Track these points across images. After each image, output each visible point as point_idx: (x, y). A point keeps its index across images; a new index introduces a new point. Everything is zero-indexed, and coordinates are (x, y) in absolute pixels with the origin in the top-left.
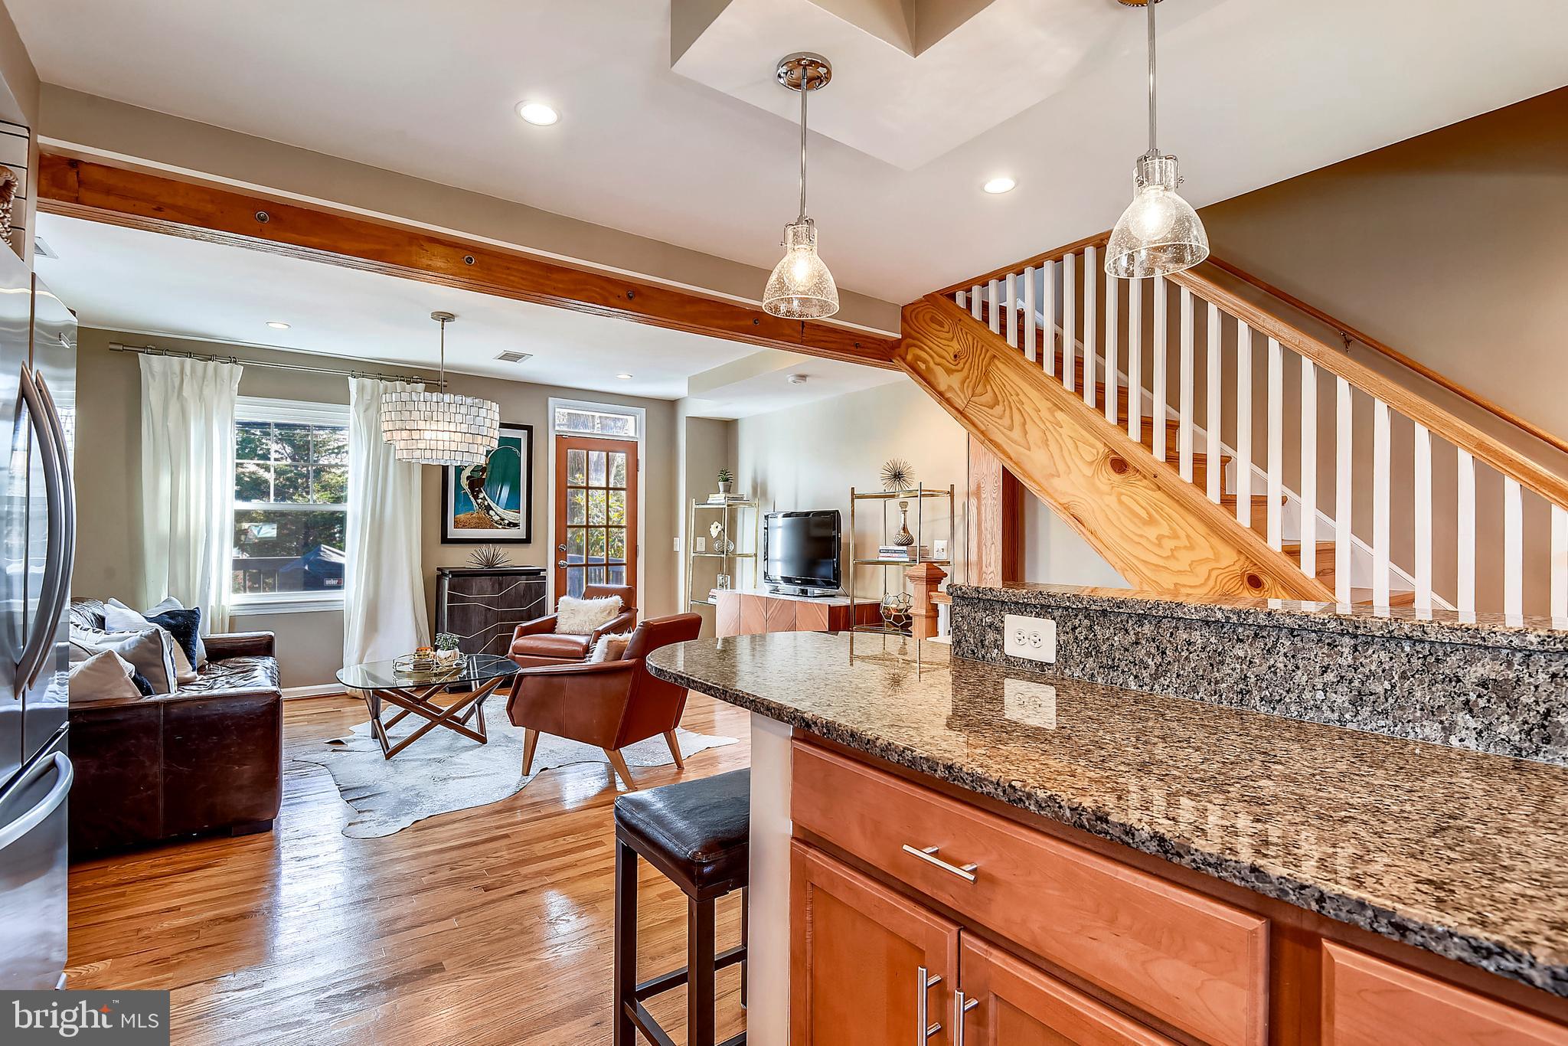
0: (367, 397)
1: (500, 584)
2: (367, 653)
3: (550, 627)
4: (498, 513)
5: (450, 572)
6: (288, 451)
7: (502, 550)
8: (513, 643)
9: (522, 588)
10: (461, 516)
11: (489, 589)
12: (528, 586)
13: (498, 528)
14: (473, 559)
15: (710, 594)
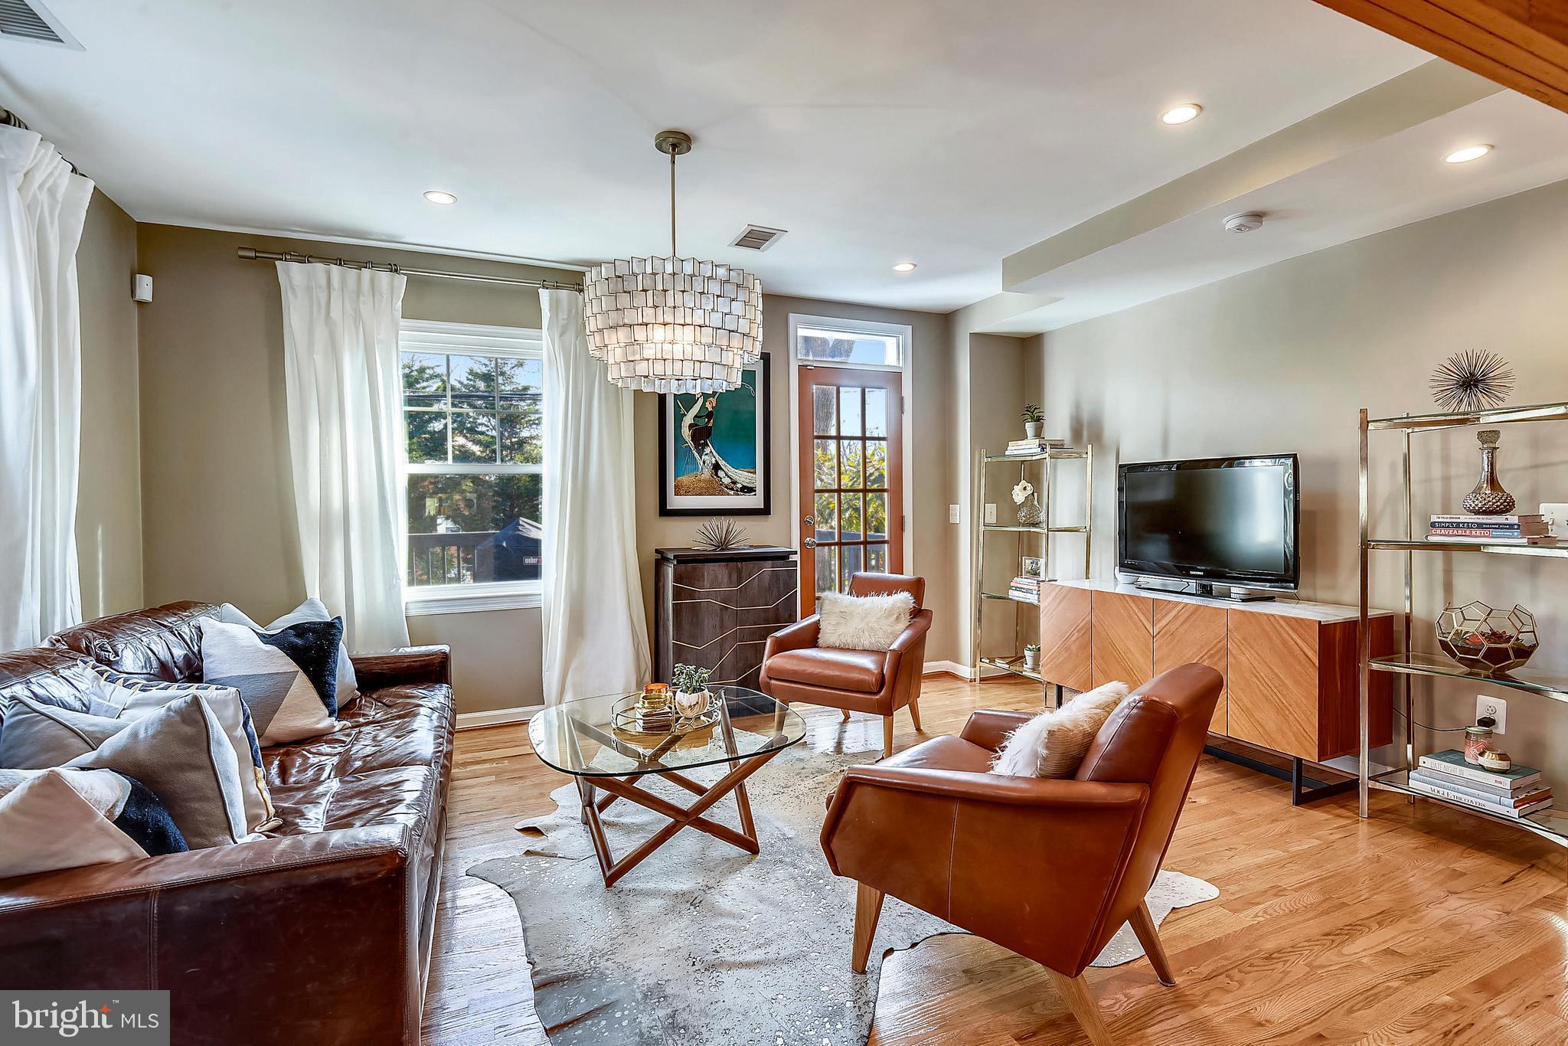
0: (563, 315)
1: (739, 572)
2: (573, 666)
3: (811, 638)
4: (730, 474)
5: (675, 557)
6: (493, 424)
7: (738, 524)
8: (767, 662)
9: (767, 578)
10: (685, 479)
11: (726, 580)
12: (775, 575)
13: (728, 495)
14: (700, 538)
15: (1012, 584)
